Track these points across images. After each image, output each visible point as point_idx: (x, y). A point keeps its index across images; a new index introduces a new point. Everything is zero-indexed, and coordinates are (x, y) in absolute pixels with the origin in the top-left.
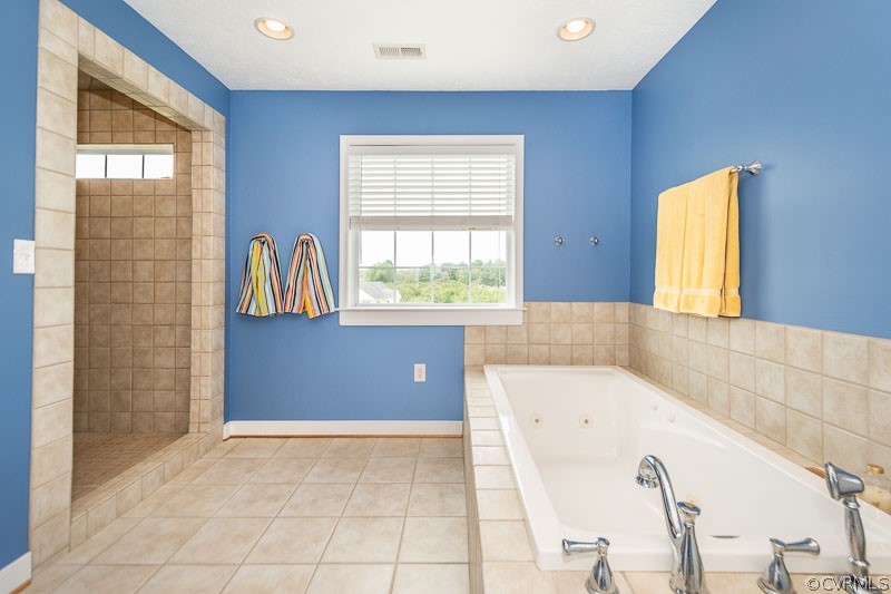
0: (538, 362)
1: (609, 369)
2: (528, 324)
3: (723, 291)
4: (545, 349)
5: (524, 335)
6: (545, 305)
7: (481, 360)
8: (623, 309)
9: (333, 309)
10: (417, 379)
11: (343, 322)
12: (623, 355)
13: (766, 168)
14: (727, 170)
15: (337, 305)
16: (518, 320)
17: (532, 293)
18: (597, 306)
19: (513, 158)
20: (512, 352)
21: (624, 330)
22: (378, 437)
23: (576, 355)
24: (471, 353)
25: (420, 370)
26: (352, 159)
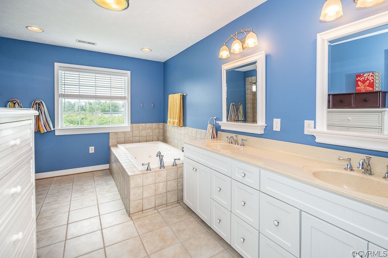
0: (135, 142)
1: (157, 142)
2: (132, 131)
3: (180, 121)
4: (138, 138)
5: (131, 134)
6: (138, 125)
7: (116, 143)
8: (161, 125)
9: (52, 129)
10: (90, 152)
11: (57, 134)
12: (161, 138)
13: (186, 95)
14: (180, 94)
15: (54, 127)
16: (129, 130)
17: (133, 121)
18: (154, 124)
19: (126, 78)
20: (127, 140)
21: (161, 131)
22: (74, 174)
23: (147, 139)
24: (112, 141)
25: (92, 149)
26: (60, 71)
